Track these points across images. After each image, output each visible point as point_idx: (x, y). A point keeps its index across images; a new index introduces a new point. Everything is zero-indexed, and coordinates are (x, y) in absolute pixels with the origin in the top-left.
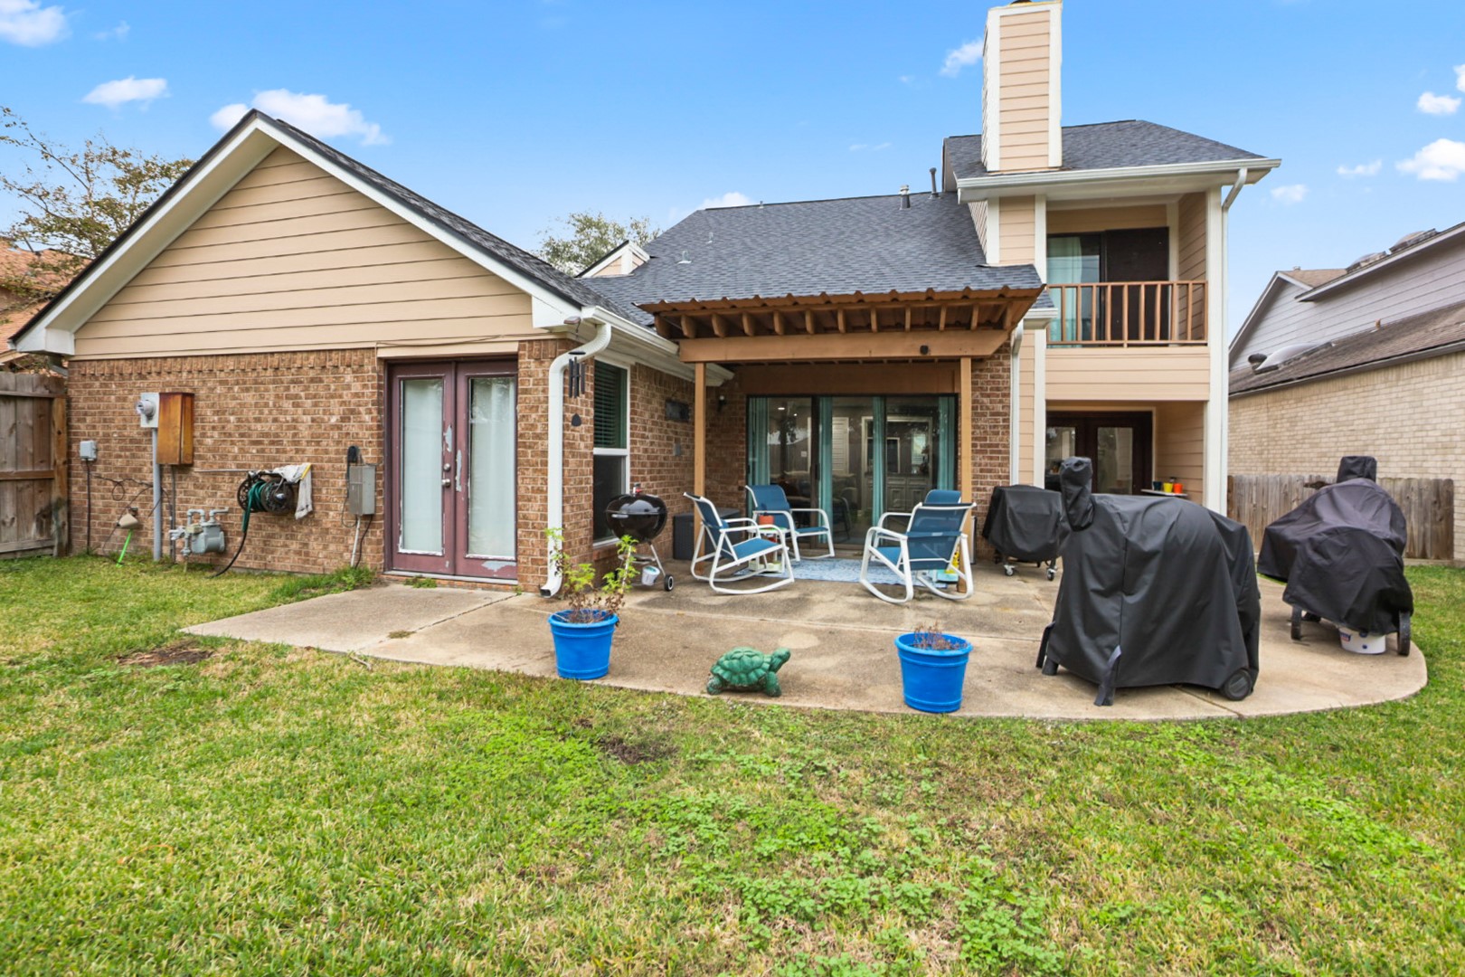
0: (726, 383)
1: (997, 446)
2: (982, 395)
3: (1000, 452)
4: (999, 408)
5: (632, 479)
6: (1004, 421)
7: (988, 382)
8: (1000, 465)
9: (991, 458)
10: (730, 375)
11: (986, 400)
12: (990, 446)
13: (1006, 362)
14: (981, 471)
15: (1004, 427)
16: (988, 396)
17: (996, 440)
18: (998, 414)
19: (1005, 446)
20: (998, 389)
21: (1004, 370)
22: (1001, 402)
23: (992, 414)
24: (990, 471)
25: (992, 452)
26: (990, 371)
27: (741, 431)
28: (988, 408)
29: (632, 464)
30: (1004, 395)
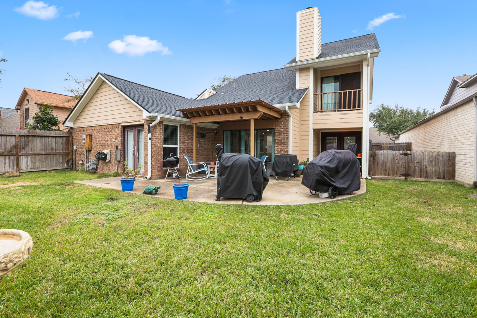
0: (218, 127)
1: (285, 143)
2: (281, 128)
3: (285, 145)
4: (285, 132)
5: (180, 153)
6: (287, 135)
7: (282, 125)
8: (285, 148)
9: (283, 146)
10: (219, 125)
11: (282, 130)
12: (283, 143)
13: (287, 119)
14: (281, 150)
15: (287, 137)
16: (282, 128)
17: (284, 141)
18: (285, 134)
19: (287, 143)
20: (285, 126)
21: (287, 121)
22: (286, 130)
23: (283, 134)
24: (283, 150)
25: (283, 145)
26: (283, 121)
27: (221, 140)
28: (282, 132)
29: (180, 149)
30: (287, 128)
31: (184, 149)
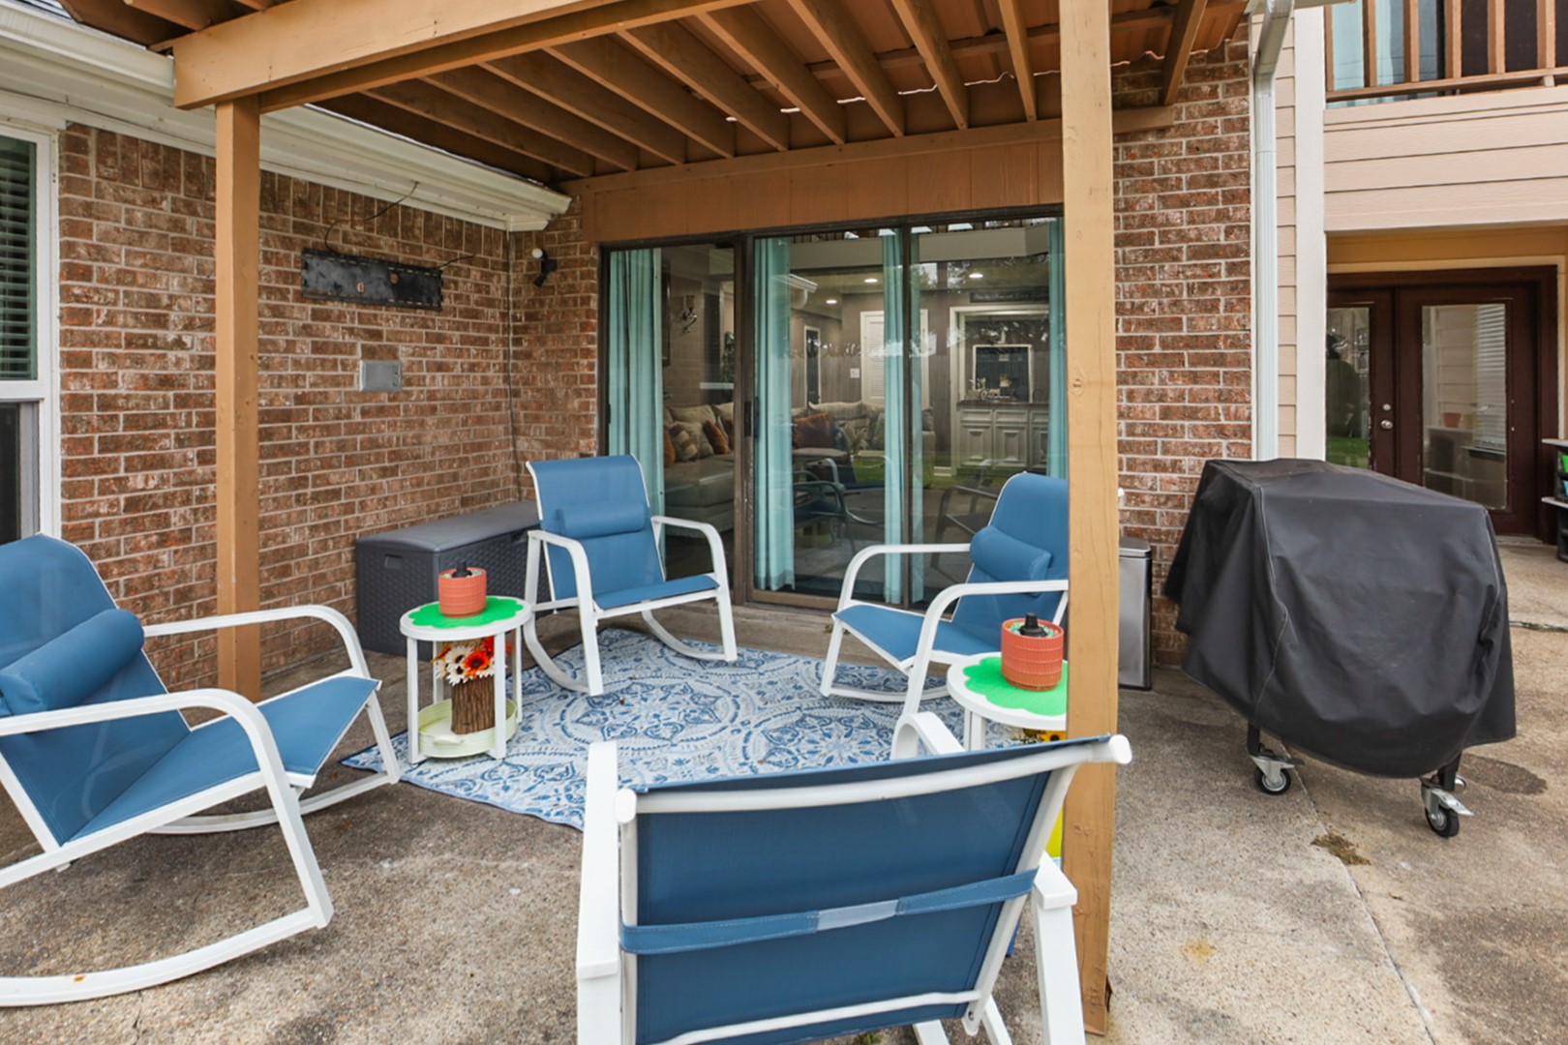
0: (556, 221)
1: (1212, 342)
2: (1165, 202)
3: (1220, 360)
4: (1217, 234)
5: (68, 468)
6: (1232, 269)
7: (1179, 166)
8: (1220, 397)
9: (1194, 378)
10: (561, 203)
11: (1174, 214)
12: (1192, 342)
13: (1233, 102)
14: (1166, 414)
15: (1234, 287)
16: (1184, 202)
17: (1208, 325)
18: (1215, 251)
19: (1236, 342)
20: (1212, 181)
21: (1230, 126)
22: (1221, 216)
23: (1195, 253)
24: (1192, 414)
25: (1196, 361)
26: (1184, 130)
27: (584, 327)
28: (1182, 236)
29: (69, 425)
30: (1231, 197)
31: (132, 422)
